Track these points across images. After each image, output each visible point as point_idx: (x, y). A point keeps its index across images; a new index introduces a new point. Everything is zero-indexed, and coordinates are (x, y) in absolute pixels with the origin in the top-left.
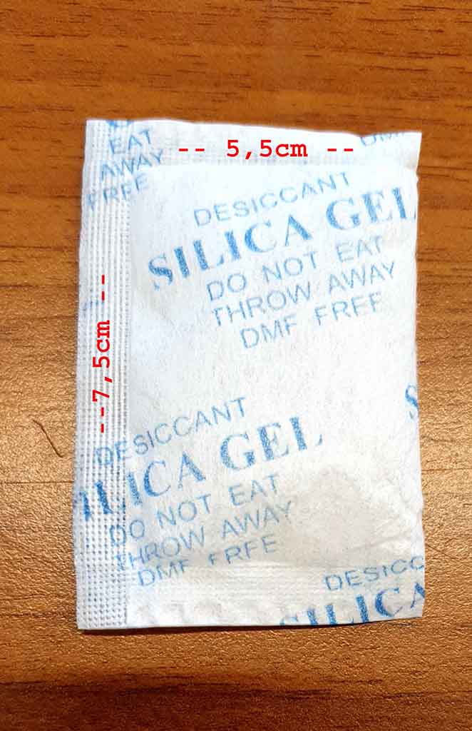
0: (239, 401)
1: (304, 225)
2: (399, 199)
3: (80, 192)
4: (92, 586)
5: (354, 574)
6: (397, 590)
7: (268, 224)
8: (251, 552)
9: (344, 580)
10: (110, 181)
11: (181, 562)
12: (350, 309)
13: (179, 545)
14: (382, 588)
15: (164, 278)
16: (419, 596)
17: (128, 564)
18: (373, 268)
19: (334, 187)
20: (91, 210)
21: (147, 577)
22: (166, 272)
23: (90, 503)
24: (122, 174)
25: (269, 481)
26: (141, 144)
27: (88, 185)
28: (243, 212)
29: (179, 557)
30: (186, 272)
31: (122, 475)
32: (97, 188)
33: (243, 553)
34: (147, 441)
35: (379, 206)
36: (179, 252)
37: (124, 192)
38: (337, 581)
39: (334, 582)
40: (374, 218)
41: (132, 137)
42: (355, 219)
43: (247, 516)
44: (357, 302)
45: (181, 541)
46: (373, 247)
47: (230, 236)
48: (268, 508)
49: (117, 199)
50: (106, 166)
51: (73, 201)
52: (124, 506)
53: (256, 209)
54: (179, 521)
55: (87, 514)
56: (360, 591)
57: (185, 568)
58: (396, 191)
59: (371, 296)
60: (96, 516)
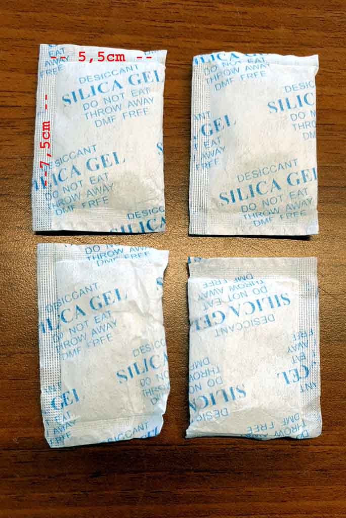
0: (94, 146)
1: (120, 83)
2: (156, 75)
3: (37, 71)
4: (38, 215)
5: (138, 213)
6: (155, 220)
7: (107, 83)
8: (99, 203)
9: (135, 215)
10: (49, 67)
11: (72, 206)
12: (136, 114)
13: (71, 199)
14: (149, 219)
15: (68, 103)
16: (163, 222)
17: (52, 207)
18: (145, 99)
19: (132, 69)
20: (41, 79)
21: (59, 212)
22: (69, 101)
23: (38, 185)
24: (53, 65)
25: (105, 175)
26: (60, 53)
27: (40, 68)
28: (98, 79)
29: (71, 204)
30: (76, 100)
31: (50, 174)
32: (44, 70)
33: (95, 204)
34: (60, 161)
35: (148, 76)
36: (73, 93)
37: (54, 72)
38: (132, 216)
39: (131, 216)
40: (146, 81)
41: (57, 51)
42: (139, 81)
43: (97, 189)
44: (139, 111)
45: (71, 198)
46: (146, 92)
47: (92, 87)
48: (105, 186)
49: (51, 74)
50: (47, 61)
51: (34, 75)
52: (51, 186)
53: (103, 78)
54: (71, 190)
55: (37, 188)
56: (141, 220)
57: (74, 209)
58: (155, 72)
59: (144, 109)
60: (40, 189)
